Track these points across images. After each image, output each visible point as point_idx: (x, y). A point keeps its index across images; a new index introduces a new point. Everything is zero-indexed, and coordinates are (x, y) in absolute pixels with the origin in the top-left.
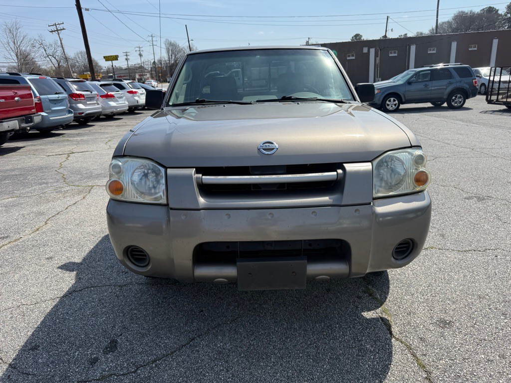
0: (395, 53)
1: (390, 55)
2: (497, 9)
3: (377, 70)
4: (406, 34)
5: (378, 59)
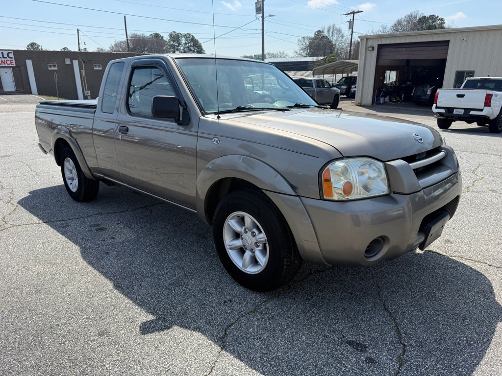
0: (99, 66)
1: (95, 68)
2: (162, 35)
3: (85, 82)
4: (86, 49)
5: (83, 71)
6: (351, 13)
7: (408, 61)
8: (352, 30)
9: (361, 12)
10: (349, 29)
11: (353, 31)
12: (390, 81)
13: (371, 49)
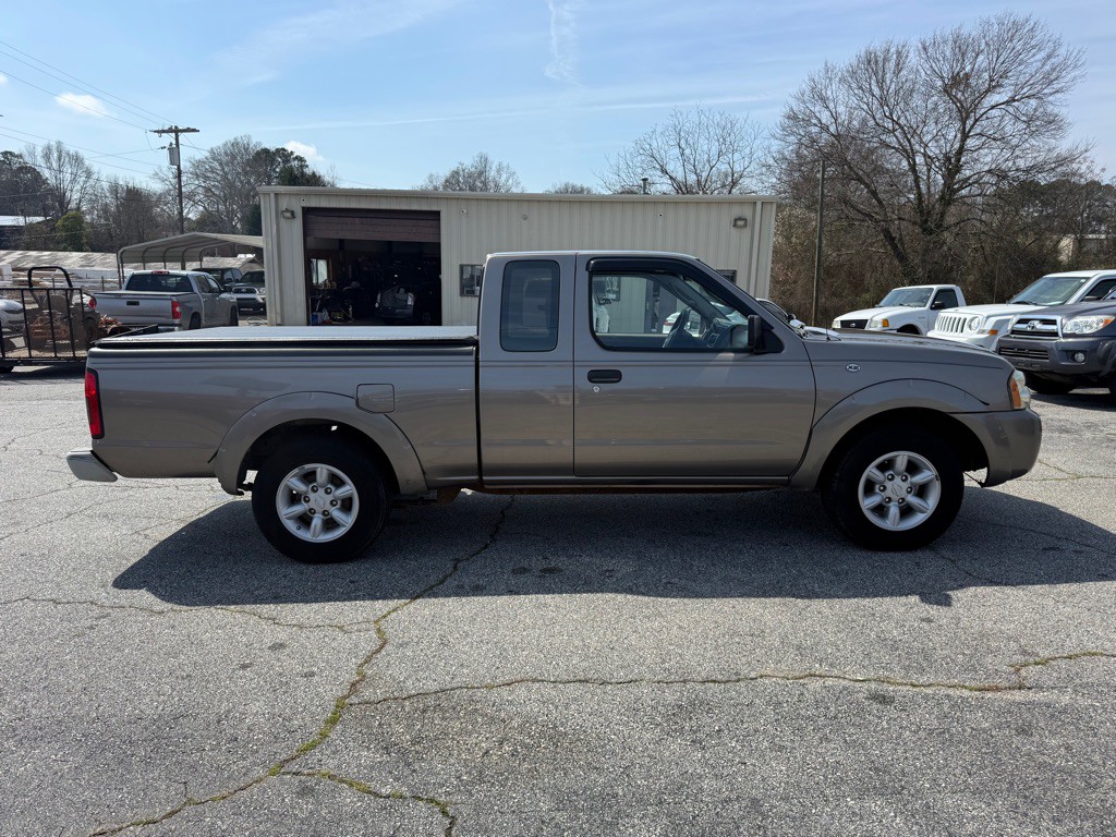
6: (170, 131)
7: (341, 242)
8: (179, 166)
9: (194, 130)
10: (172, 163)
11: (182, 168)
12: (320, 281)
13: (289, 215)
